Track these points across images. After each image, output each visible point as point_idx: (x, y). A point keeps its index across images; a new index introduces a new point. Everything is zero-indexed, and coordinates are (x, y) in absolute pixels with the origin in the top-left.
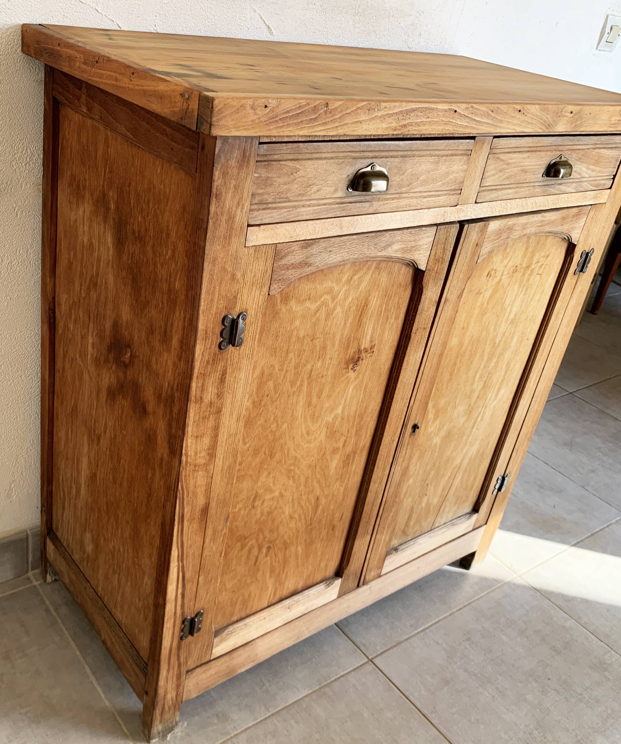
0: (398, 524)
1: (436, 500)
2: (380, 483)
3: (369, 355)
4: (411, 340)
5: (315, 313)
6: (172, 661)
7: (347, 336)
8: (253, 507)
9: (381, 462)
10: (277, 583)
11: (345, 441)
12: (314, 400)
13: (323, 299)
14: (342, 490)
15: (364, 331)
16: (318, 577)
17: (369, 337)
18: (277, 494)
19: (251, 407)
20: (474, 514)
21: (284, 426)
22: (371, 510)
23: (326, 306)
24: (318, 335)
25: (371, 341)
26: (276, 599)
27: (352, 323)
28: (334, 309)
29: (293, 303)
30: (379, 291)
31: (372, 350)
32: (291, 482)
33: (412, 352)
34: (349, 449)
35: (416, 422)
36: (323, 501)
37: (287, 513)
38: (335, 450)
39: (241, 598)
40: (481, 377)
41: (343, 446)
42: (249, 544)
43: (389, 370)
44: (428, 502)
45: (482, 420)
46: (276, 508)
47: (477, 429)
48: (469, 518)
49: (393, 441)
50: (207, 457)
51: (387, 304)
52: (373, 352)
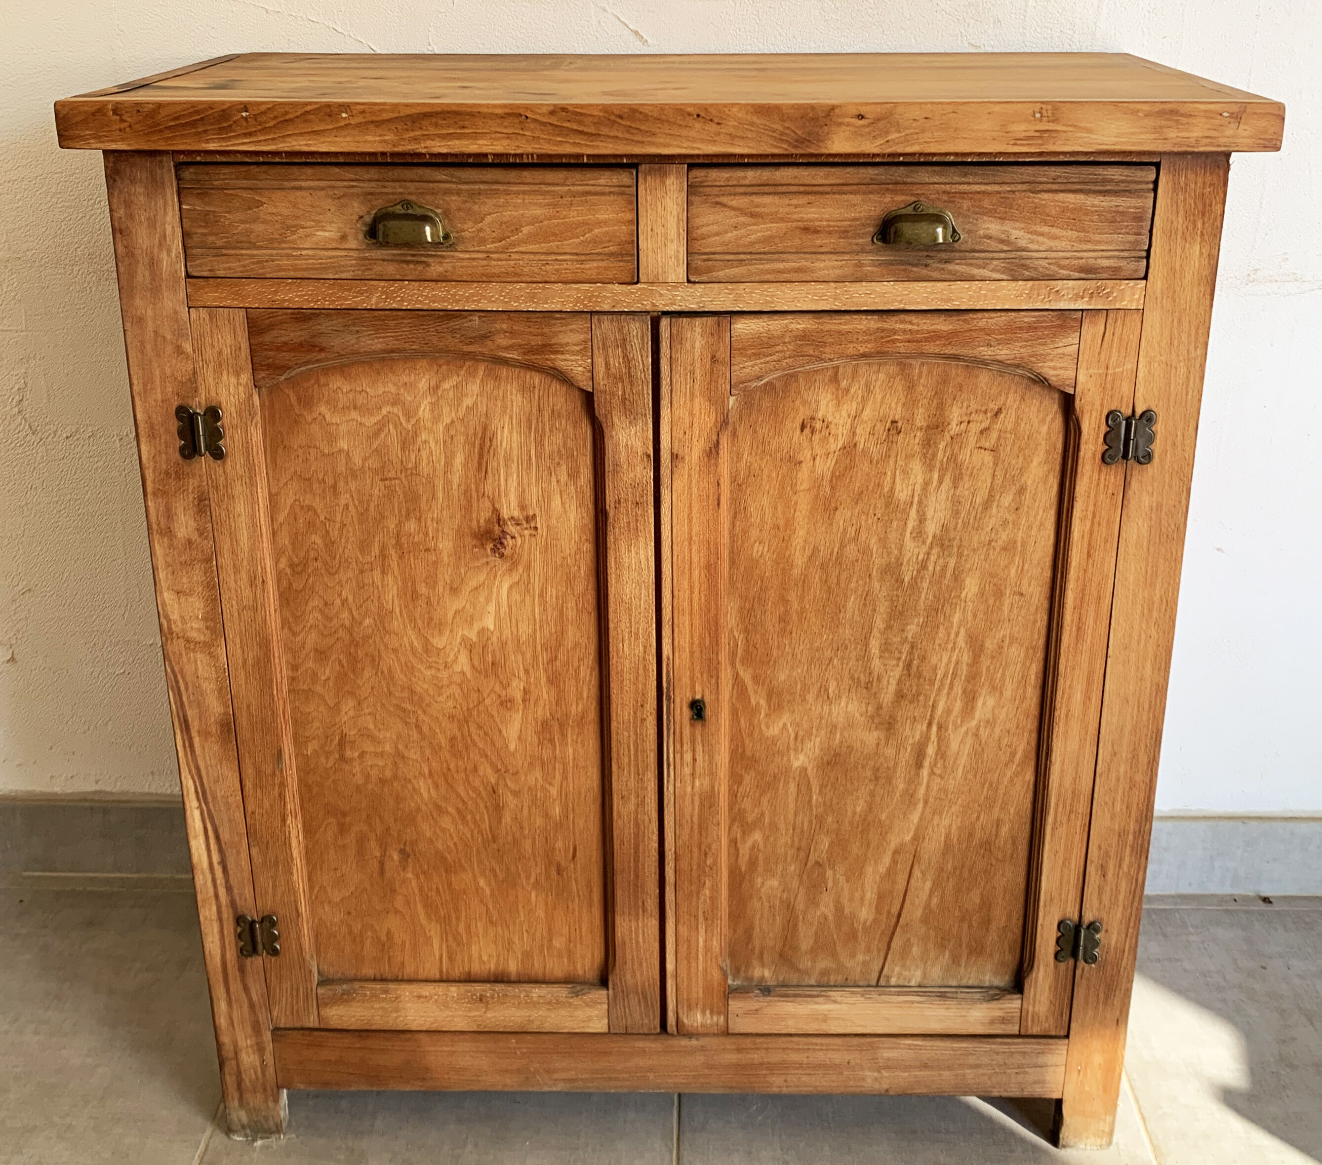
0: (757, 930)
1: (865, 914)
2: (641, 804)
3: (526, 533)
4: (611, 520)
5: (377, 434)
6: (232, 988)
7: (459, 485)
8: (342, 758)
9: (626, 760)
10: (450, 938)
11: (526, 692)
12: (423, 589)
13: (384, 412)
14: (554, 791)
15: (499, 485)
16: (558, 969)
17: (513, 497)
18: (388, 748)
19: (288, 571)
20: (1011, 993)
21: (367, 622)
22: (636, 861)
23: (396, 427)
24: (392, 474)
25: (523, 507)
26: (456, 973)
27: (465, 466)
28: (416, 435)
29: (323, 409)
30: (511, 418)
31: (533, 525)
32: (415, 735)
33: (623, 546)
34: (542, 712)
35: (698, 697)
36: (511, 801)
37: (425, 795)
38: (506, 703)
39: (369, 934)
40: (886, 647)
41: (524, 701)
42: (355, 829)
43: (594, 572)
44: (839, 908)
45: (941, 754)
46: (395, 777)
47: (932, 773)
48: (993, 998)
49: (643, 720)
50: (208, 633)
51: (539, 444)
52: (536, 528)
